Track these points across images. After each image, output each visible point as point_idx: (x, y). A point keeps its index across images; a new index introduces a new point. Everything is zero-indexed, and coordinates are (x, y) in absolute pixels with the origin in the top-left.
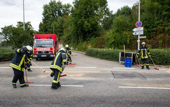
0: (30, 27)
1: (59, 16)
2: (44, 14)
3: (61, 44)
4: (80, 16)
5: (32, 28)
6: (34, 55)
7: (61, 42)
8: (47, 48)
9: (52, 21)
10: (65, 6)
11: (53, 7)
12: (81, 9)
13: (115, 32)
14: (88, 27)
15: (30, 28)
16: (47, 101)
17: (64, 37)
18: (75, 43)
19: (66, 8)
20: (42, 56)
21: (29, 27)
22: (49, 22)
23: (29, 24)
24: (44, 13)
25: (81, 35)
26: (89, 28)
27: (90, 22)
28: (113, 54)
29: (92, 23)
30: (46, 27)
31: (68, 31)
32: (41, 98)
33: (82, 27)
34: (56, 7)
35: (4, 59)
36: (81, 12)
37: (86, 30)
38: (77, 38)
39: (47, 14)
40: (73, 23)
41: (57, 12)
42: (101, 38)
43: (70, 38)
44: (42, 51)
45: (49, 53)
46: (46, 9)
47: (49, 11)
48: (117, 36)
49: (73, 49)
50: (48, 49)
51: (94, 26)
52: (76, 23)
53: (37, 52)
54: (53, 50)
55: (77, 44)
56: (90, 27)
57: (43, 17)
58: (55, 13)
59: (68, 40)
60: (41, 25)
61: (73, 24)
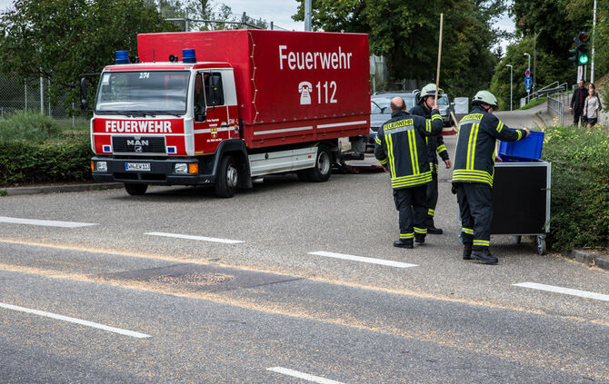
6: (95, 162)
20: (132, 167)
44: (131, 139)
45: (167, 148)
50: (161, 127)
54: (186, 135)
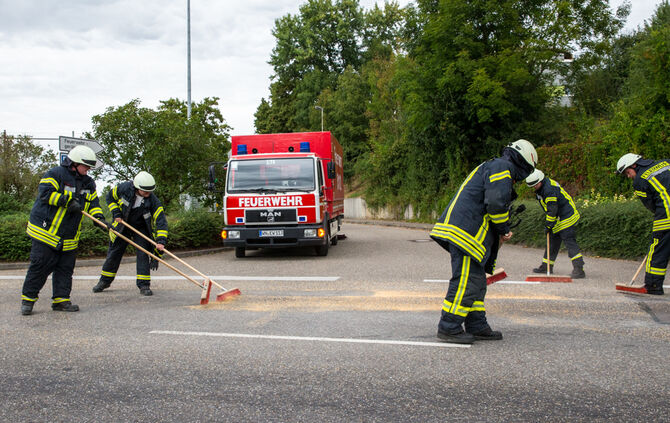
0: (217, 120)
1: (345, 66)
2: (276, 62)
3: (356, 196)
4: (451, 46)
5: (225, 126)
6: (227, 231)
7: (358, 187)
8: (288, 194)
9: (312, 90)
10: (376, 19)
11: (316, 24)
12: (456, 12)
13: (647, 108)
14: (493, 101)
15: (216, 127)
16: (272, 393)
17: (371, 159)
18: (424, 186)
19: (381, 23)
20: (266, 234)
21: (209, 122)
22: (299, 95)
23: (210, 111)
24: (277, 55)
25: (456, 141)
26: (497, 106)
27: (500, 73)
28: (638, 219)
29: (512, 79)
30: (286, 120)
31: (389, 130)
32: (243, 379)
33: (461, 104)
34: (333, 25)
35: (96, 244)
36: (453, 29)
37: (483, 115)
38: (434, 159)
39: (292, 62)
40: (413, 84)
41: (336, 46)
42: (563, 152)
43: (400, 165)
44: (264, 211)
45: (298, 217)
46: (286, 36)
47: (303, 44)
48: (657, 130)
49: (415, 215)
50: (292, 201)
51: (526, 96)
52: (429, 86)
53: (240, 213)
54: (317, 206)
55: (438, 190)
56: (504, 98)
57: (274, 73)
58: (330, 53)
59: (393, 172)
60: (263, 113)
61: (417, 91)
